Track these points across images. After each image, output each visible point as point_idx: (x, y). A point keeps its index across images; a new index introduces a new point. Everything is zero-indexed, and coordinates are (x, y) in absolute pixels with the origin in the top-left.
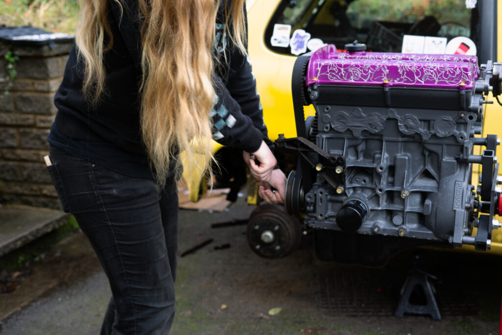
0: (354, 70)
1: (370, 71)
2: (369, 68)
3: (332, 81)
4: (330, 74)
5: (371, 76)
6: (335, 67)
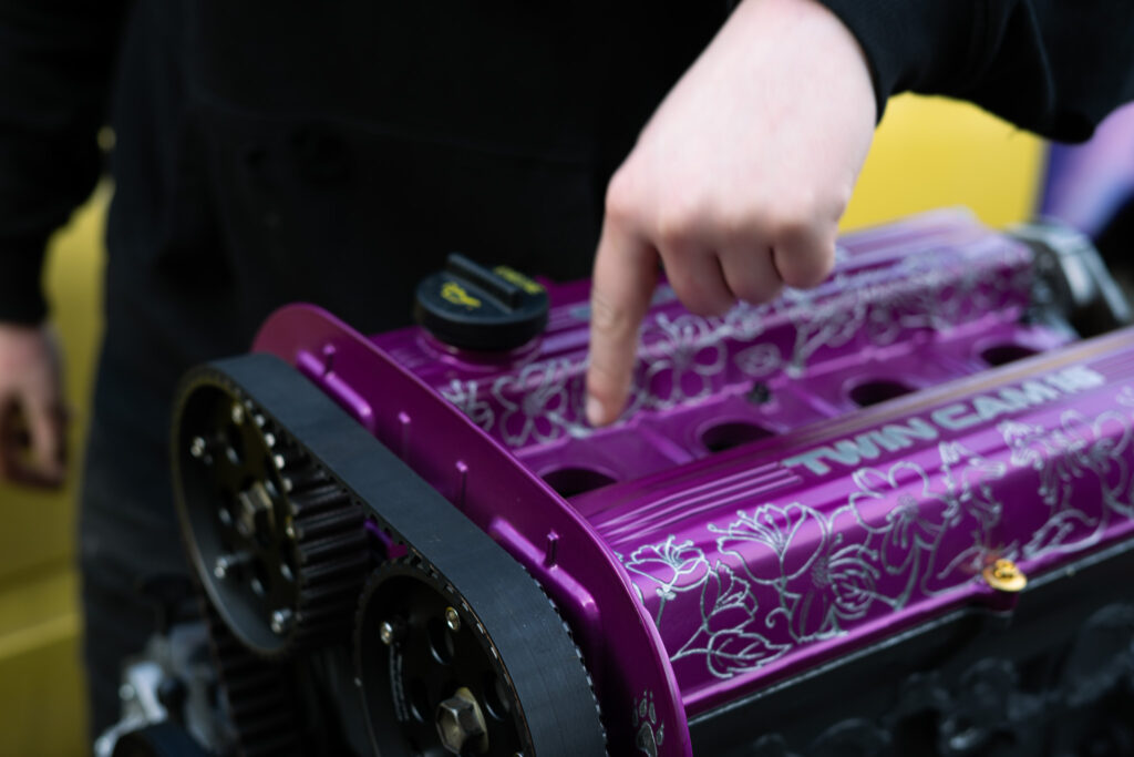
0: (840, 569)
1: (919, 543)
2: (913, 528)
3: (729, 681)
4: (715, 647)
5: (922, 570)
6: (739, 588)
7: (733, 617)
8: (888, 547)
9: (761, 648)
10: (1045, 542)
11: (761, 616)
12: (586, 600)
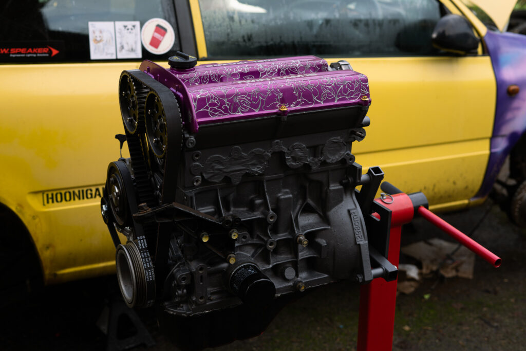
0: (240, 100)
1: (260, 97)
2: (259, 95)
3: (214, 118)
4: (211, 110)
5: (262, 105)
6: (215, 99)
7: (215, 105)
8: (253, 97)
9: (221, 113)
10: (296, 105)
11: (221, 105)
12: (181, 96)
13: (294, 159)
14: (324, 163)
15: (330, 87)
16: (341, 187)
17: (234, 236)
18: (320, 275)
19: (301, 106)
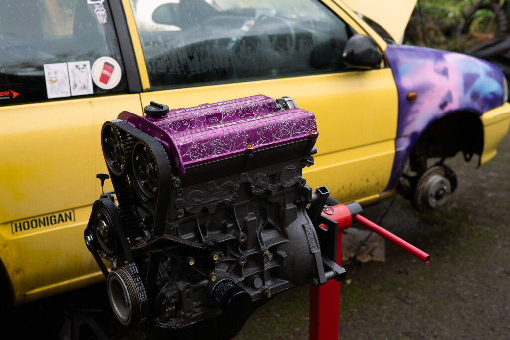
0: (215, 143)
1: (231, 140)
2: (229, 138)
3: (195, 161)
4: (192, 154)
5: (233, 146)
6: (195, 145)
7: (195, 150)
8: (225, 140)
9: (200, 156)
10: (260, 143)
11: (200, 150)
12: (167, 145)
13: (258, 187)
14: (282, 188)
15: (285, 126)
16: (295, 206)
17: (215, 257)
18: (282, 282)
19: (263, 143)
